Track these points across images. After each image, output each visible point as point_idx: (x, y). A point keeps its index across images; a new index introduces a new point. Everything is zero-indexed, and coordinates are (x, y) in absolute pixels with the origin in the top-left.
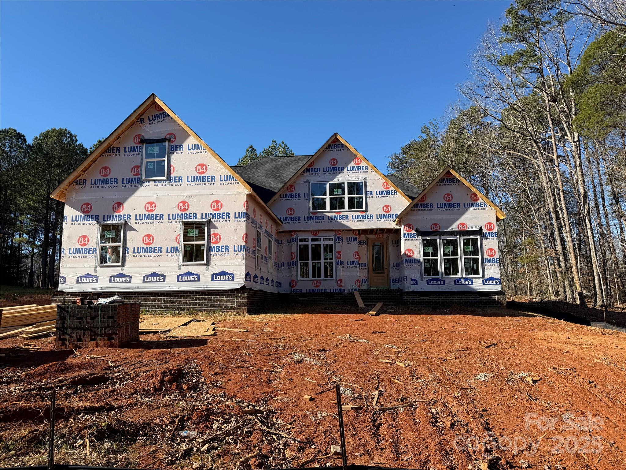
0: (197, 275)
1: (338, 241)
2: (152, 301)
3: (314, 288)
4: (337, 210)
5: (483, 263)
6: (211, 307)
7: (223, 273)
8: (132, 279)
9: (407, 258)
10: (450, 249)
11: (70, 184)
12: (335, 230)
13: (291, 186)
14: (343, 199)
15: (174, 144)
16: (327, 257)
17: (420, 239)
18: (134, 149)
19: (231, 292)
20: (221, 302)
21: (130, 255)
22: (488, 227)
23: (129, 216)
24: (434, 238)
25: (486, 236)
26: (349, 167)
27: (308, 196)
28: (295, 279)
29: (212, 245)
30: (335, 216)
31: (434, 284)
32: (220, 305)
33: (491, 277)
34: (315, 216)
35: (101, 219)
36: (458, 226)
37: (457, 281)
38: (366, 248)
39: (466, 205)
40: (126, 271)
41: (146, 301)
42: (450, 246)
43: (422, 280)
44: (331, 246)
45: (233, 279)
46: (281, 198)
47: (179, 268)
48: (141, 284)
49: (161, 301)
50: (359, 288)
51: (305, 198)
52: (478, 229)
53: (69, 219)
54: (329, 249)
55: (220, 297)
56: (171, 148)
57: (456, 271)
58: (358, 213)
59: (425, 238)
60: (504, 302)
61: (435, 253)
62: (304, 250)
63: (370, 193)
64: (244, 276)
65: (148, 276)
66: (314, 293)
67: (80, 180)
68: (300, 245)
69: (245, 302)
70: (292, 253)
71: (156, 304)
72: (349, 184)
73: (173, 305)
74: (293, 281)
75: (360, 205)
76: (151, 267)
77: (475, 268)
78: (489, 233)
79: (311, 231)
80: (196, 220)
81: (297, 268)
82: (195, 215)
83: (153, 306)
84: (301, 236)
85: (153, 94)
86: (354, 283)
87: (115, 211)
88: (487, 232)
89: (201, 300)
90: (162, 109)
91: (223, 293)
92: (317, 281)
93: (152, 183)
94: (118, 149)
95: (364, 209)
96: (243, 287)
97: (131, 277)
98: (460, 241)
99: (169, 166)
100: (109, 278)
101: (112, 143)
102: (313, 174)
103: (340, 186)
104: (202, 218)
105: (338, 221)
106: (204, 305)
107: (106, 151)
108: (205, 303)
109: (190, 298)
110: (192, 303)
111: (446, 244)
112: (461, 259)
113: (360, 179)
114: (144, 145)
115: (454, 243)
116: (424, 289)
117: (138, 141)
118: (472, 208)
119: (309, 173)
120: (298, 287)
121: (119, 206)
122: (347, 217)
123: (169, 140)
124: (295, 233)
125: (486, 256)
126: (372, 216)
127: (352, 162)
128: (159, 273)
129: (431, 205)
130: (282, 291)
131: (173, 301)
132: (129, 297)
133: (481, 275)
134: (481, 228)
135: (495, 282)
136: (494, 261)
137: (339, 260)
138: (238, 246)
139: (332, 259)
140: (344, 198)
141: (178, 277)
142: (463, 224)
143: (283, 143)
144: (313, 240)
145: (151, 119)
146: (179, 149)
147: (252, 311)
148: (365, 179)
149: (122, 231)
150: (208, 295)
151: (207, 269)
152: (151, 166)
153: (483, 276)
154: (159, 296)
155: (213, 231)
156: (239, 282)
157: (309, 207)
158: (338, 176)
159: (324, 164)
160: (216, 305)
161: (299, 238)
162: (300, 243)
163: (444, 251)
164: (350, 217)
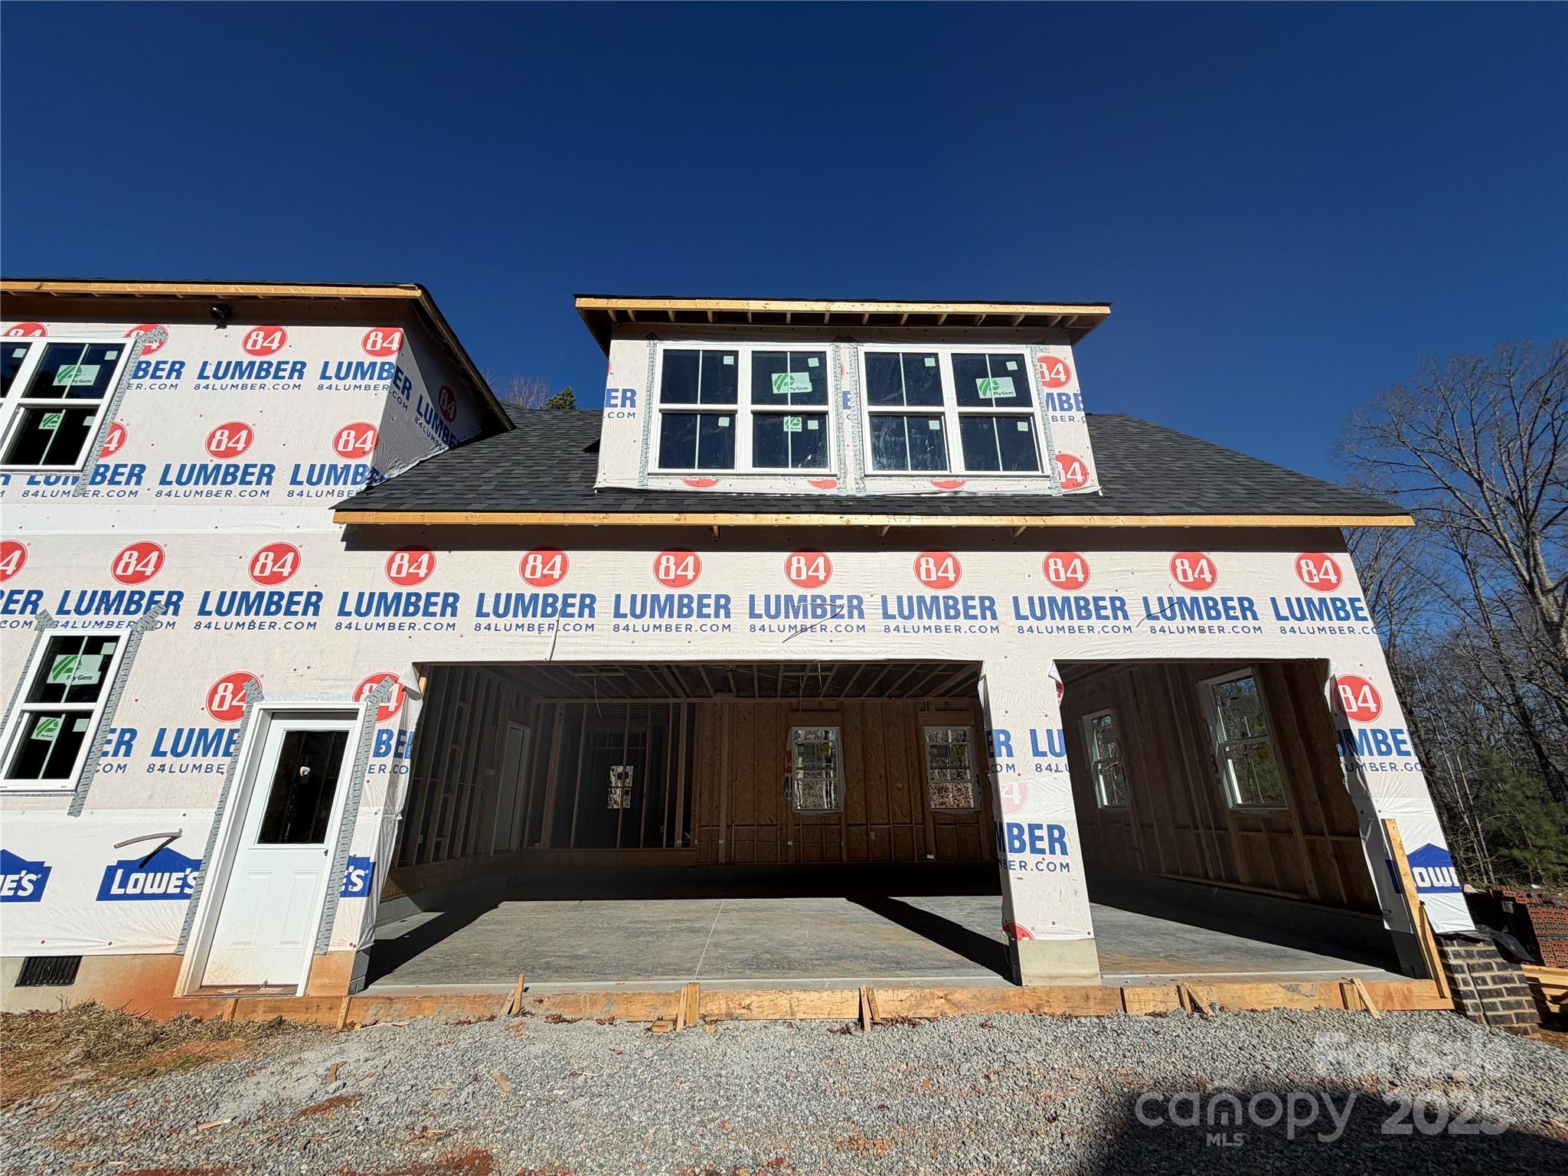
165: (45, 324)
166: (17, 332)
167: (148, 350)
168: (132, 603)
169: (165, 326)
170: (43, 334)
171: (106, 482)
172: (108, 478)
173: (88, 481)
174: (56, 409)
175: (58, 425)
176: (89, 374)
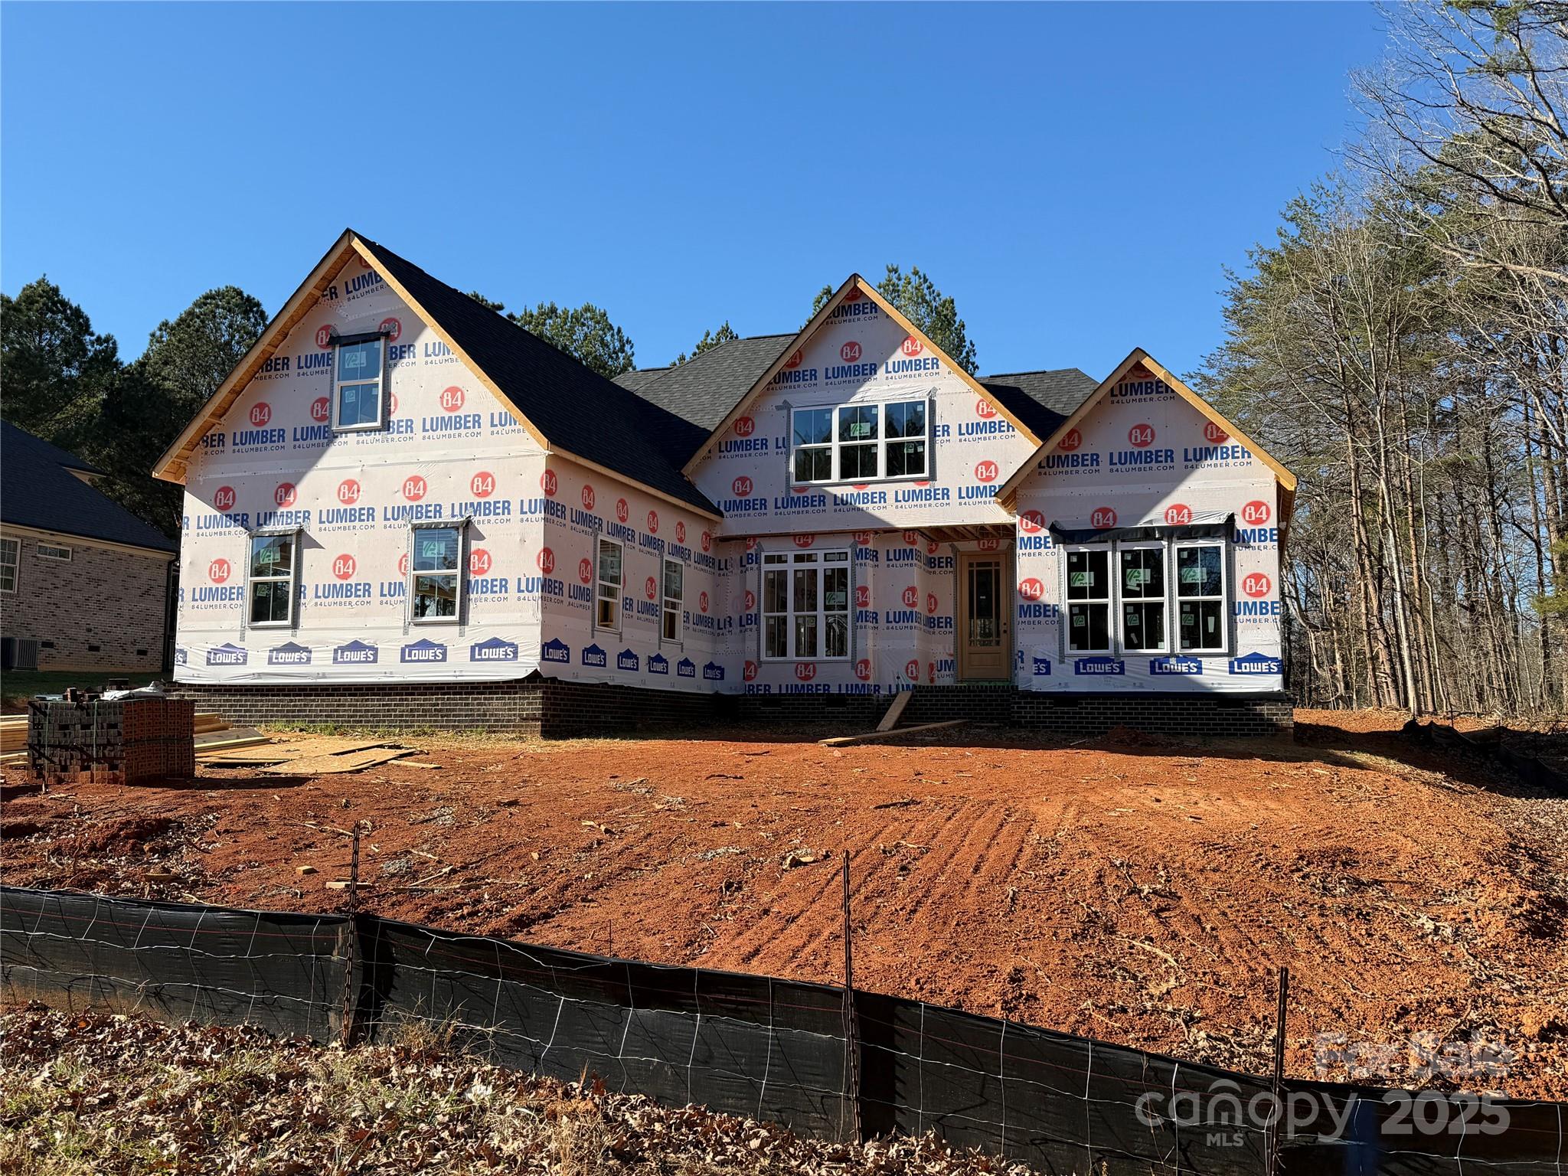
0: (441, 646)
1: (860, 561)
2: (350, 706)
3: (800, 683)
4: (859, 479)
5: (1232, 613)
6: (466, 721)
7: (495, 643)
8: (313, 655)
9: (1026, 603)
10: (1144, 575)
11: (192, 446)
12: (854, 533)
13: (745, 420)
14: (874, 450)
15: (397, 344)
16: (832, 603)
17: (1061, 552)
18: (317, 360)
19: (508, 687)
20: (488, 710)
21: (308, 600)
22: (1250, 515)
23: (307, 515)
24: (1098, 548)
25: (1244, 541)
26: (890, 362)
27: (786, 443)
28: (755, 660)
29: (472, 578)
30: (852, 495)
31: (1094, 673)
32: (485, 715)
33: (1255, 654)
34: (801, 495)
35: (252, 521)
36: (1167, 513)
37: (1157, 666)
38: (951, 576)
39: (1190, 456)
40: (300, 638)
41: (338, 706)
42: (1142, 570)
43: (1062, 662)
44: (843, 572)
45: (516, 656)
46: (720, 451)
47: (406, 633)
48: (330, 666)
49: (367, 705)
50: (914, 682)
51: (779, 450)
52: (1222, 521)
53: (193, 523)
54: (837, 580)
55: (485, 699)
56: (392, 353)
57: (1154, 640)
58: (912, 486)
59: (1073, 548)
60: (1286, 722)
61: (1100, 589)
62: (777, 583)
63: (944, 431)
64: (538, 650)
65: (343, 649)
66: (800, 695)
67: (212, 436)
68: (767, 573)
69: (538, 709)
70: (748, 593)
71: (357, 711)
72: (889, 408)
73: (391, 716)
74: (748, 664)
75: (916, 465)
76: (349, 629)
77: (1211, 629)
78: (1253, 531)
79: (794, 535)
80: (440, 520)
81: (758, 630)
82: (438, 510)
83: (352, 716)
84: (770, 549)
85: (348, 231)
86: (904, 670)
87: (280, 504)
88: (1249, 527)
89: (446, 705)
90: (368, 266)
91: (491, 688)
92: (807, 665)
93: (352, 436)
94: (286, 362)
95: (926, 474)
96: (535, 676)
97: (310, 652)
98: (1170, 552)
99: (387, 395)
100: (268, 653)
101: (271, 349)
102: (799, 386)
103: (866, 414)
104: (453, 516)
105: (859, 509)
106: (454, 716)
107: (262, 367)
108: (454, 710)
109: (424, 700)
110: (429, 710)
111: (1131, 563)
112: (1171, 602)
113: (917, 395)
114: (337, 349)
115: (1154, 561)
116: (1066, 685)
117: (326, 340)
118: (1209, 462)
119: (789, 384)
120: (760, 679)
121: (287, 493)
122: (883, 496)
123: (387, 335)
124: (754, 541)
125: (1241, 596)
126: (946, 493)
127: (899, 351)
128: (365, 642)
129: (1095, 459)
130: (724, 688)
131: (390, 705)
132: (305, 695)
133: (1224, 649)
134: (1231, 518)
135: (1264, 666)
136: (1263, 608)
137: (864, 609)
138: (528, 579)
139: (845, 608)
140: (876, 445)
141: (403, 651)
142: (1179, 508)
143: (916, 273)
144: (799, 559)
145: (351, 288)
146: (406, 355)
147: (551, 732)
148: (932, 395)
149: (293, 547)
150: (461, 694)
151: (462, 634)
152: (350, 398)
153: (1232, 652)
154: (362, 695)
155: (475, 545)
156: (528, 662)
157: (788, 473)
158: (862, 389)
159: (828, 356)
160: (479, 715)
161: (763, 555)
162: (766, 567)
163: (1124, 584)
164: (891, 497)
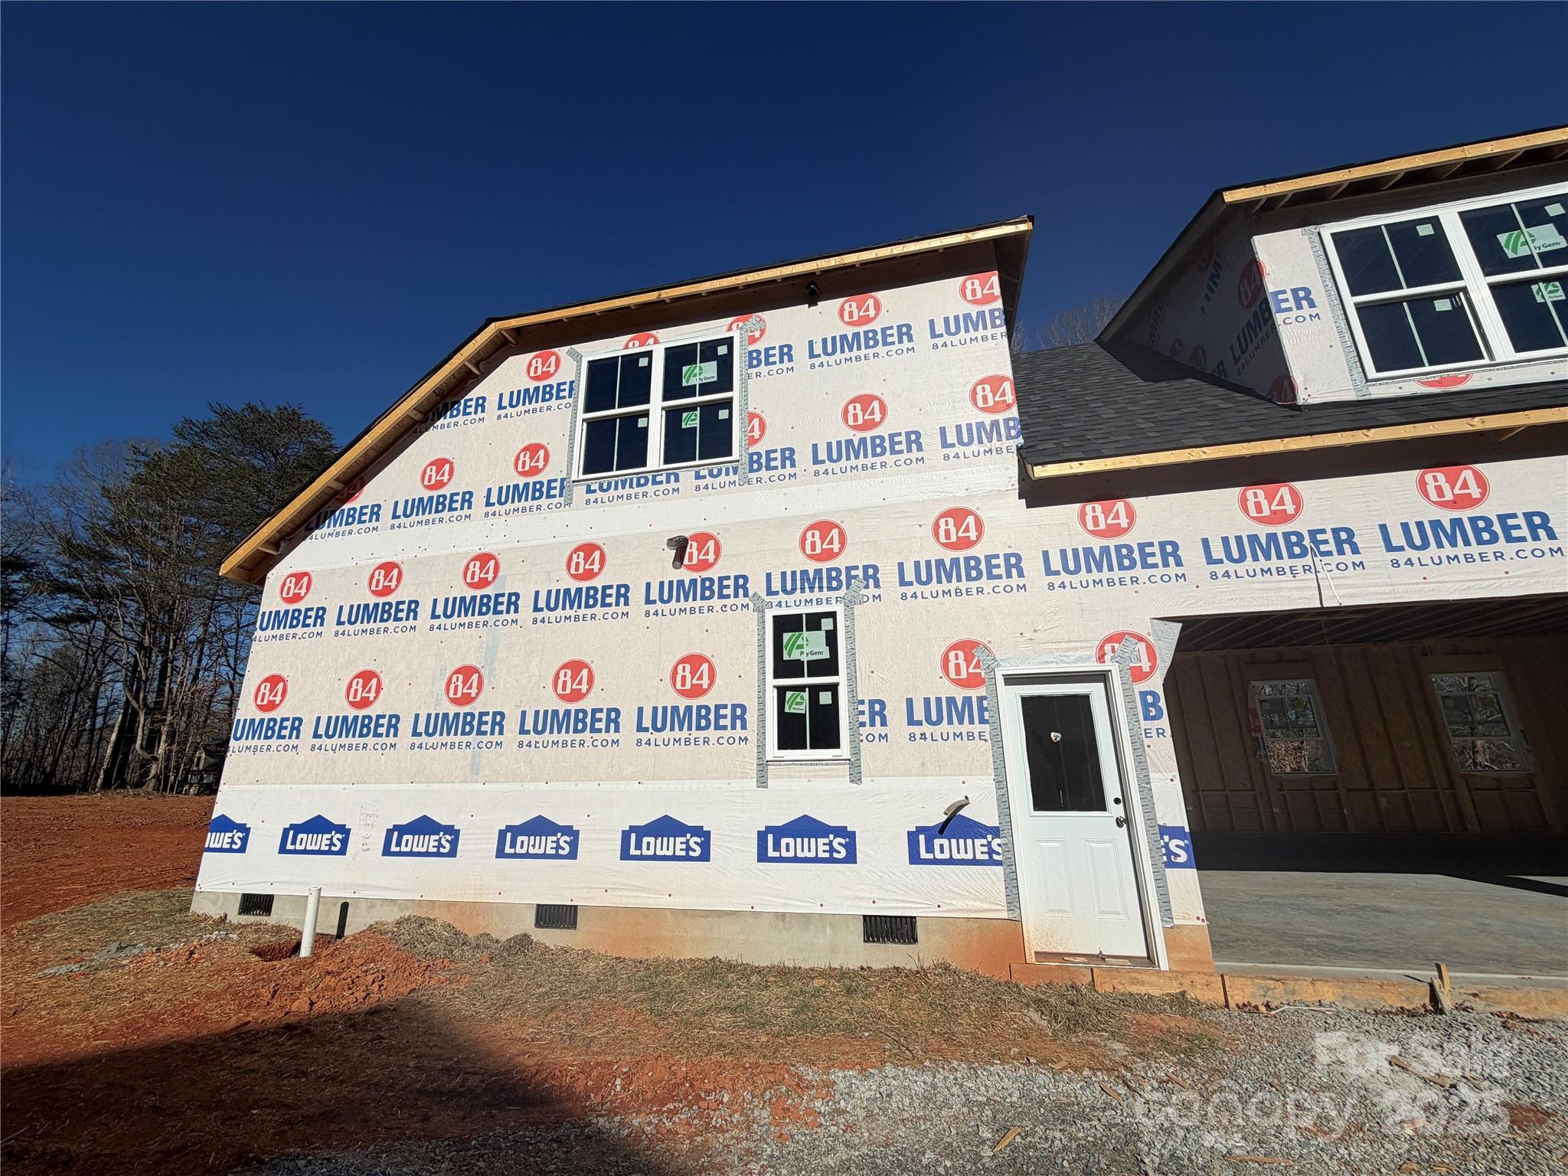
165: (654, 332)
166: (634, 344)
167: (753, 340)
168: (833, 581)
169: (760, 314)
170: (656, 342)
171: (764, 469)
172: (764, 464)
173: (747, 470)
174: (691, 408)
175: (698, 421)
176: (708, 371)
